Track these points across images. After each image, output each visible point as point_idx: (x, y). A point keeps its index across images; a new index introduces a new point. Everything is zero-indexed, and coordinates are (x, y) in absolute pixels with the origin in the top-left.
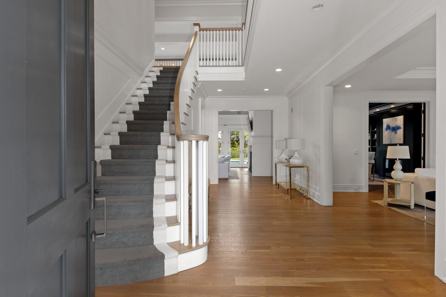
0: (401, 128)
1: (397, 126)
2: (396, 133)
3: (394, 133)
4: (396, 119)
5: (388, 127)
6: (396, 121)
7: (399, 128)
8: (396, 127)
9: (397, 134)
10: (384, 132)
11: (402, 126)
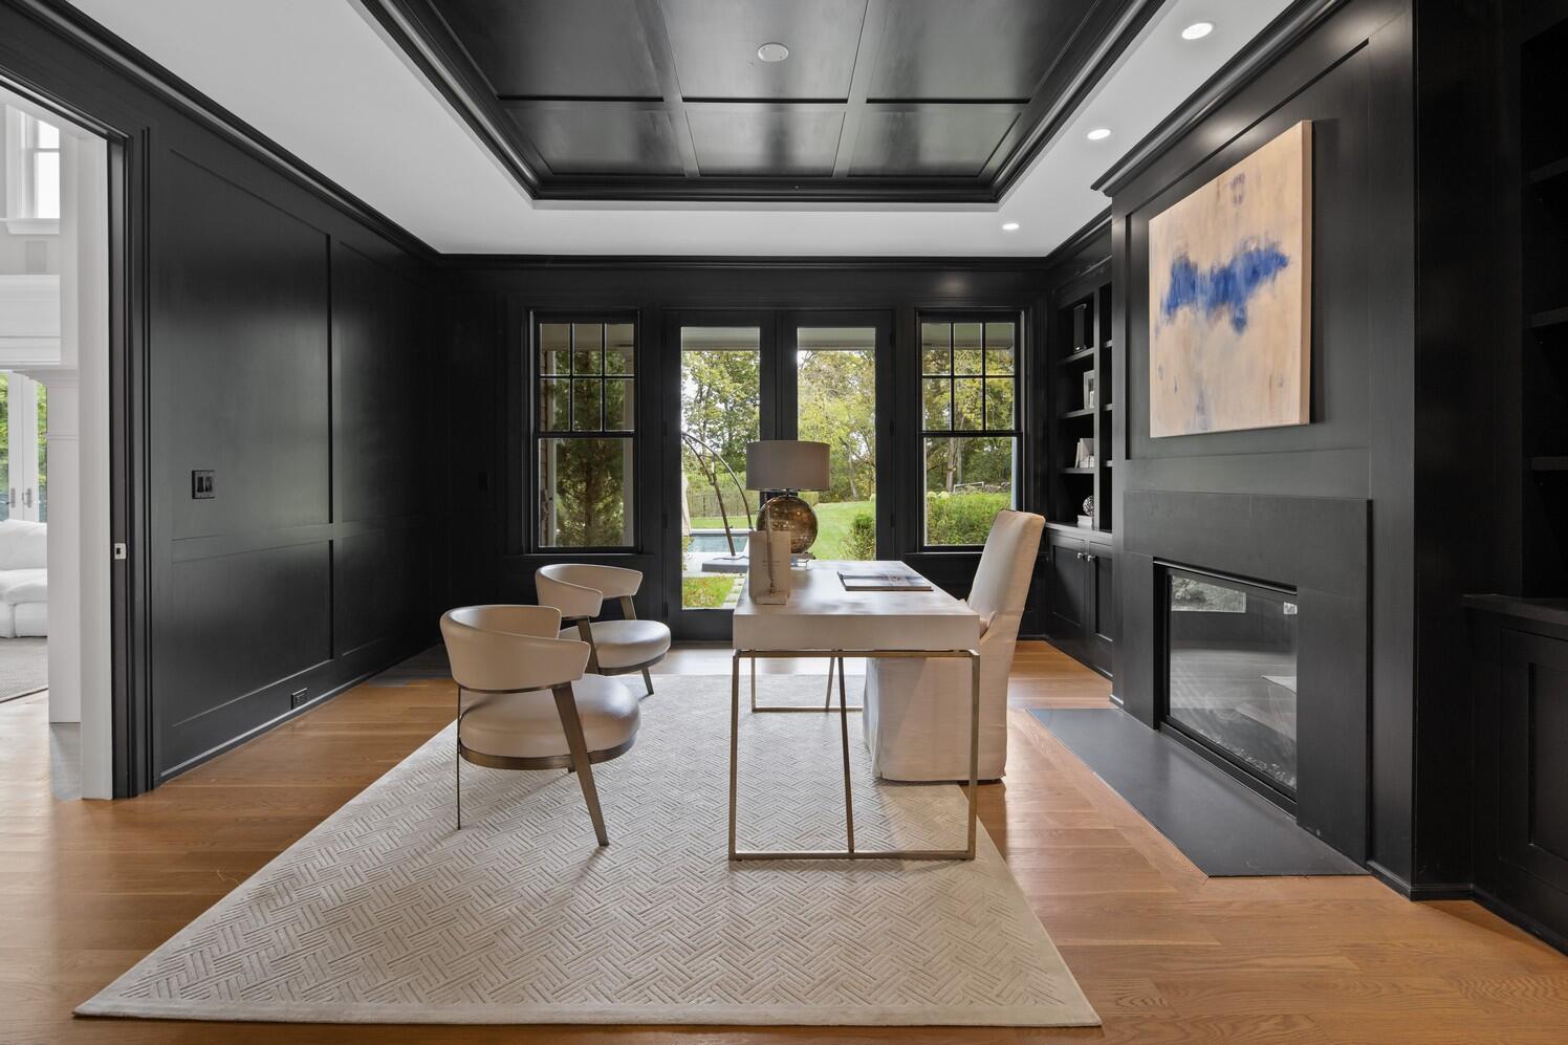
0: (1282, 262)
1: (1249, 256)
2: (1240, 324)
3: (1225, 323)
4: (1240, 179)
5: (1185, 279)
6: (1238, 200)
7: (1263, 265)
8: (1239, 269)
9: (1252, 333)
10: (1157, 331)
11: (1294, 246)
